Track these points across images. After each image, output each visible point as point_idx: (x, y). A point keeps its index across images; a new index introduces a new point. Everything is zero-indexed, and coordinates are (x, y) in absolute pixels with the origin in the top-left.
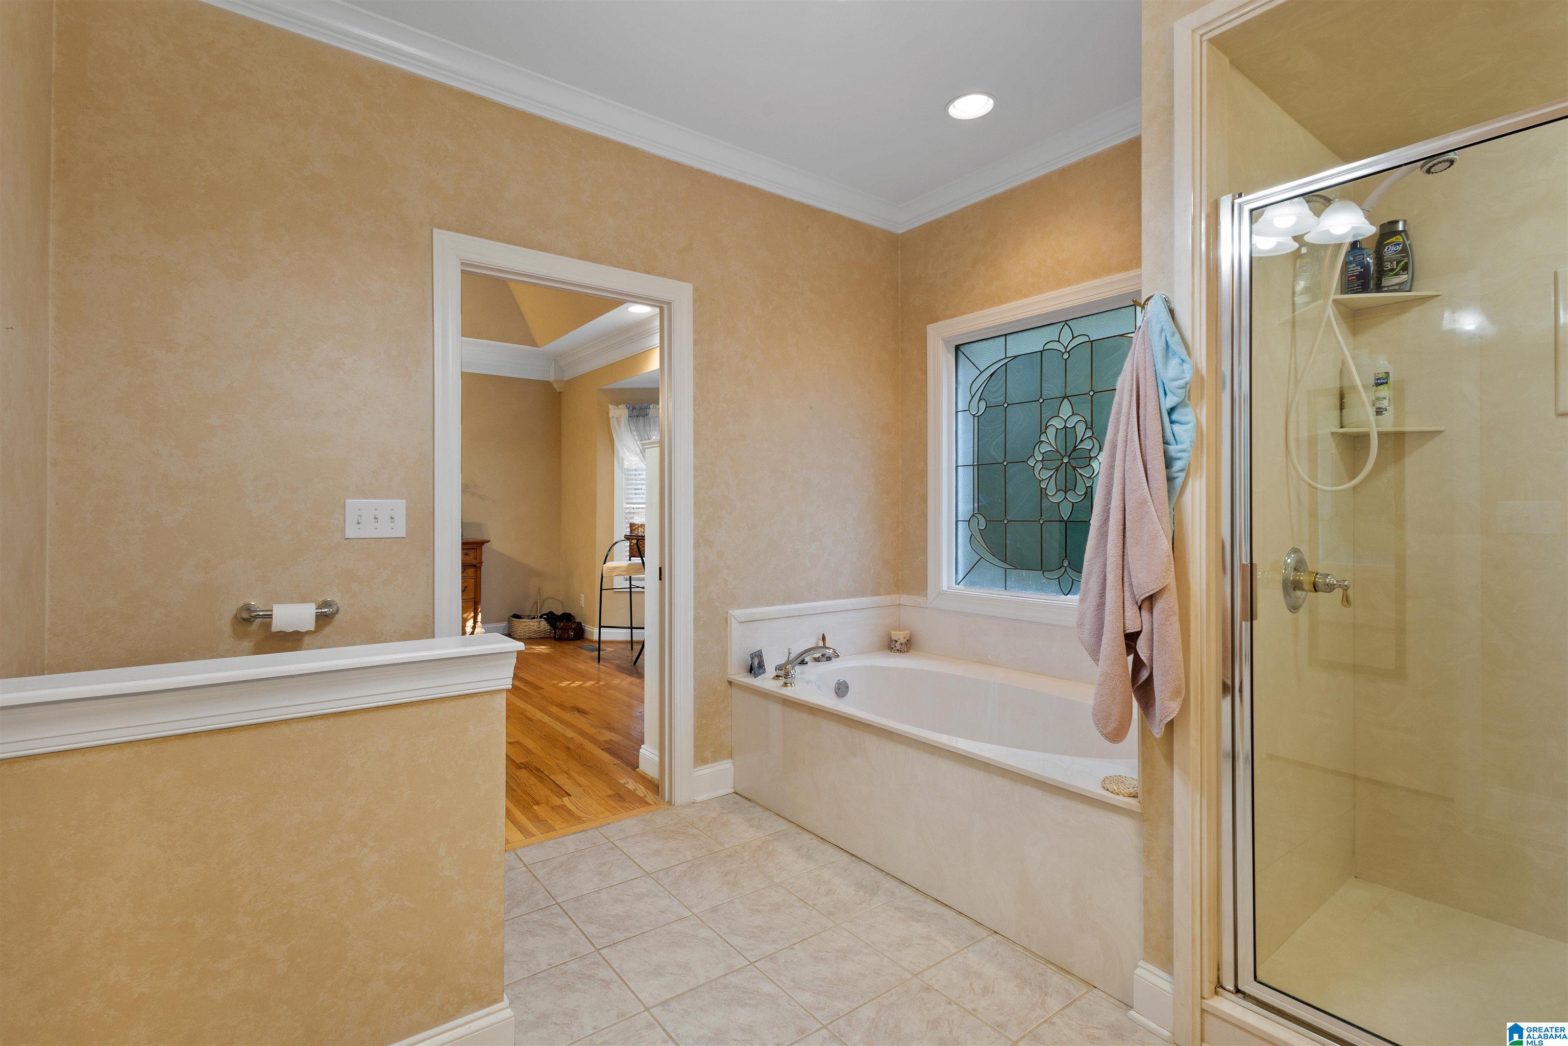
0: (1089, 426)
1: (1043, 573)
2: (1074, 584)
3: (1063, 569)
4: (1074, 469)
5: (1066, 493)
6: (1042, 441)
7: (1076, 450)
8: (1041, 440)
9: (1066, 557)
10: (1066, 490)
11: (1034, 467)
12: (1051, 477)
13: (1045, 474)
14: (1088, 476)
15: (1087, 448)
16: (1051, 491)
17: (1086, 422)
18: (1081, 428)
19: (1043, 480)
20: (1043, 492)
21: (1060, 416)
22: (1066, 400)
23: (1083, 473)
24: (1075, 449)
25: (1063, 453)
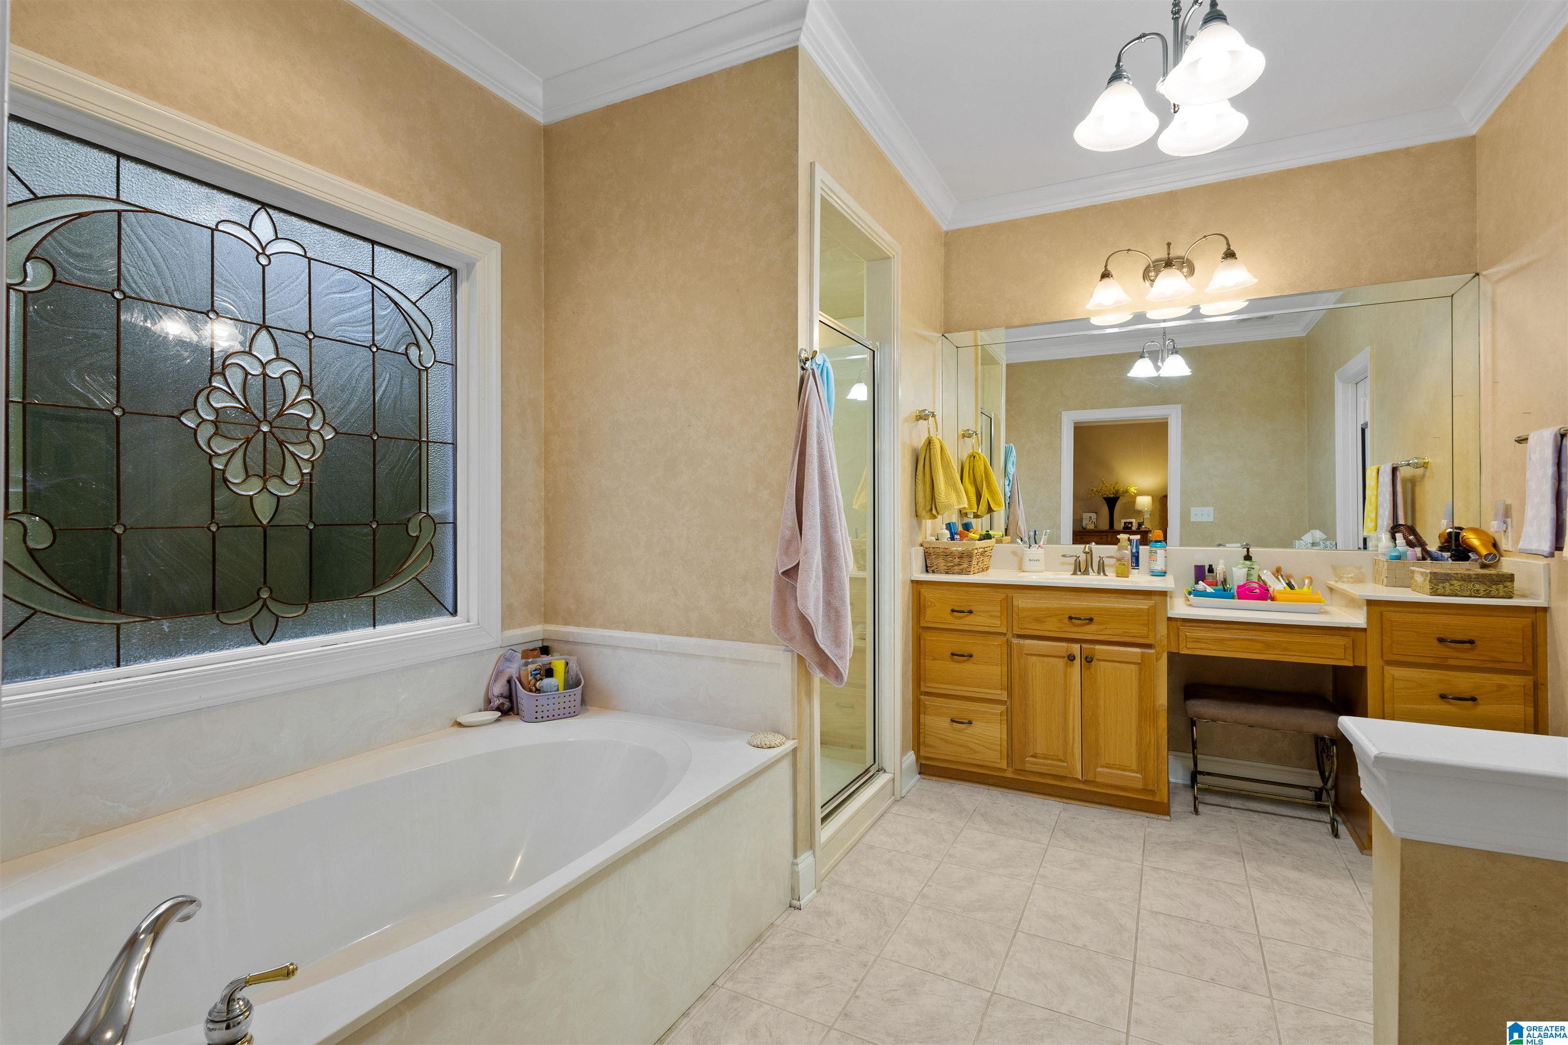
0: (306, 382)
1: (218, 617)
2: (279, 624)
3: (259, 604)
4: (281, 444)
5: (265, 482)
6: (216, 388)
7: (282, 415)
8: (214, 384)
9: (265, 582)
10: (265, 475)
11: (195, 431)
12: (234, 452)
13: (221, 447)
14: (306, 457)
15: (305, 415)
16: (235, 475)
17: (300, 375)
18: (292, 383)
19: (217, 455)
20: (218, 480)
21: (255, 353)
22: (264, 334)
23: (297, 453)
24: (280, 414)
25: (260, 415)
